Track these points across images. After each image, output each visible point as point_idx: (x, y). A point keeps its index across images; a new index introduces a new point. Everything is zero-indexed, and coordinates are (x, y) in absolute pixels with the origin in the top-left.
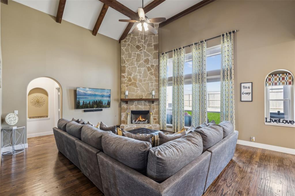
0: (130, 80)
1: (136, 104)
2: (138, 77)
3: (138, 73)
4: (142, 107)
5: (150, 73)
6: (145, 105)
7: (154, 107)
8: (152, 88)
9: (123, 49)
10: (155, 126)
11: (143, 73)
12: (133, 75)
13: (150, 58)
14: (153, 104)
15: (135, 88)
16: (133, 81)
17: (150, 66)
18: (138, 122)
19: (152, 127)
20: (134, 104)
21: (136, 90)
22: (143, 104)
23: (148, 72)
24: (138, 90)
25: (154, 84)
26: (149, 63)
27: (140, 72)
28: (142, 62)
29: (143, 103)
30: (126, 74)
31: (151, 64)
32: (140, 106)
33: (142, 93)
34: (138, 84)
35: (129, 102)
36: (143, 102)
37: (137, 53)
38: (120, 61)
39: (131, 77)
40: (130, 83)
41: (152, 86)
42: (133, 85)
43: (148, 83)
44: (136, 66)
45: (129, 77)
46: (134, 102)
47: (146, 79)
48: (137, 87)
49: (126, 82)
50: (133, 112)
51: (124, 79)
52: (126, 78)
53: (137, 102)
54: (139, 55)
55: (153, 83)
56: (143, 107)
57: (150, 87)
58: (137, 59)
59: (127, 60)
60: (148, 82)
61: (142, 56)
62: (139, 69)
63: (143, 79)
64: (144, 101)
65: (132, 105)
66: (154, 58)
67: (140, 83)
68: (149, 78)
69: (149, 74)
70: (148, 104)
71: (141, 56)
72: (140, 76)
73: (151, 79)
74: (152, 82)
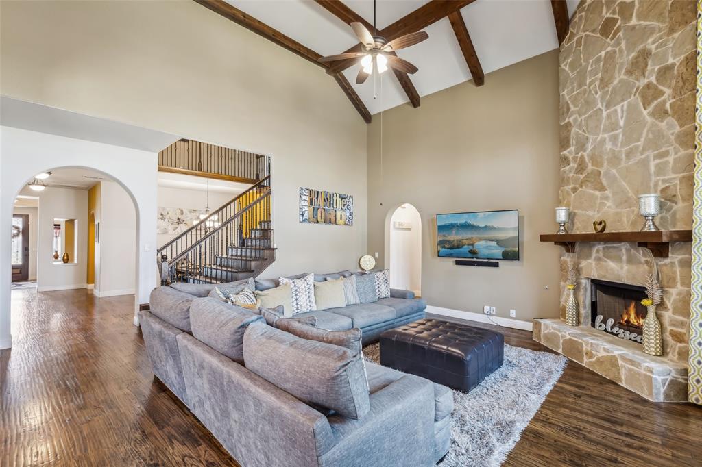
0: (581, 168)
1: (601, 254)
2: (608, 146)
3: (605, 131)
4: (622, 268)
5: (652, 114)
6: (630, 261)
7: (675, 272)
8: (664, 181)
9: (565, 66)
10: (632, 362)
11: (622, 123)
12: (590, 146)
13: (654, 42)
14: (667, 261)
15: (597, 193)
16: (590, 167)
17: (653, 79)
18: (612, 327)
19: (620, 362)
20: (594, 255)
21: (598, 202)
22: (624, 258)
23: (645, 112)
24: (607, 198)
25: (671, 159)
26: (649, 67)
27: (613, 127)
28: (620, 81)
29: (624, 250)
30: (572, 148)
31: (657, 68)
32: (612, 264)
33: (619, 210)
34: (607, 173)
35: (577, 248)
36: (624, 247)
37: (603, 53)
38: (560, 109)
39: (585, 154)
40: (582, 177)
41: (660, 170)
42: (589, 184)
43: (645, 163)
44: (599, 106)
45: (579, 155)
46: (594, 245)
47: (637, 147)
48: (602, 188)
49: (572, 175)
50: (598, 285)
51: (567, 168)
52: (572, 164)
53: (604, 248)
54: (610, 57)
55: (666, 154)
56: (626, 267)
57: (653, 179)
58: (602, 80)
59: (575, 100)
60: (643, 157)
61: (621, 51)
62: (609, 116)
63: (624, 149)
64: (628, 245)
65: (589, 256)
66: (672, 30)
67: (614, 171)
68: (651, 136)
69: (649, 119)
70: (643, 259)
71: (618, 55)
72: (614, 139)
73: (657, 139)
74: (664, 149)
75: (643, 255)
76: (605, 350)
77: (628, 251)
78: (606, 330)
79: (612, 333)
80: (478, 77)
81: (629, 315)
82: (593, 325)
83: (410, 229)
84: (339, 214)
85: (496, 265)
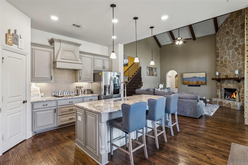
0: (222, 63)
1: (227, 82)
2: (228, 59)
3: (227, 55)
4: (231, 85)
5: (237, 54)
6: (233, 84)
7: (242, 85)
8: (240, 67)
9: (218, 39)
10: (233, 103)
11: (231, 54)
12: (224, 58)
13: (237, 39)
14: (240, 83)
15: (226, 69)
16: (224, 63)
17: (237, 46)
18: (229, 98)
19: (231, 103)
20: (225, 83)
21: (226, 71)
22: (232, 83)
23: (236, 53)
24: (228, 70)
25: (241, 63)
26: (237, 44)
27: (229, 55)
28: (231, 45)
29: (232, 82)
30: (220, 58)
31: (238, 45)
32: (229, 85)
33: (231, 73)
34: (228, 65)
35: (221, 81)
36: (232, 81)
37: (227, 38)
38: (216, 49)
39: (223, 60)
40: (222, 65)
41: (239, 65)
42: (224, 67)
43: (236, 63)
44: (226, 50)
45: (221, 60)
46: (225, 80)
47: (234, 60)
48: (227, 68)
49: (219, 64)
50: (226, 89)
51: (218, 63)
52: (219, 62)
53: (227, 81)
54: (228, 39)
55: (240, 62)
56: (232, 85)
57: (238, 67)
58: (226, 44)
59: (220, 47)
60: (236, 62)
61: (231, 39)
62: (228, 52)
63: (231, 60)
65: (224, 83)
66: (241, 38)
67: (229, 64)
68: (237, 58)
69: (237, 55)
70: (236, 83)
71: (230, 40)
72: (229, 57)
73: (238, 59)
74: (240, 61)
75: (236, 82)
76: (228, 102)
77: (233, 82)
78: (228, 99)
79: (229, 100)
80: (194, 38)
81: (233, 95)
82: (225, 98)
83: (171, 77)
84: (154, 73)
85: (200, 86)
